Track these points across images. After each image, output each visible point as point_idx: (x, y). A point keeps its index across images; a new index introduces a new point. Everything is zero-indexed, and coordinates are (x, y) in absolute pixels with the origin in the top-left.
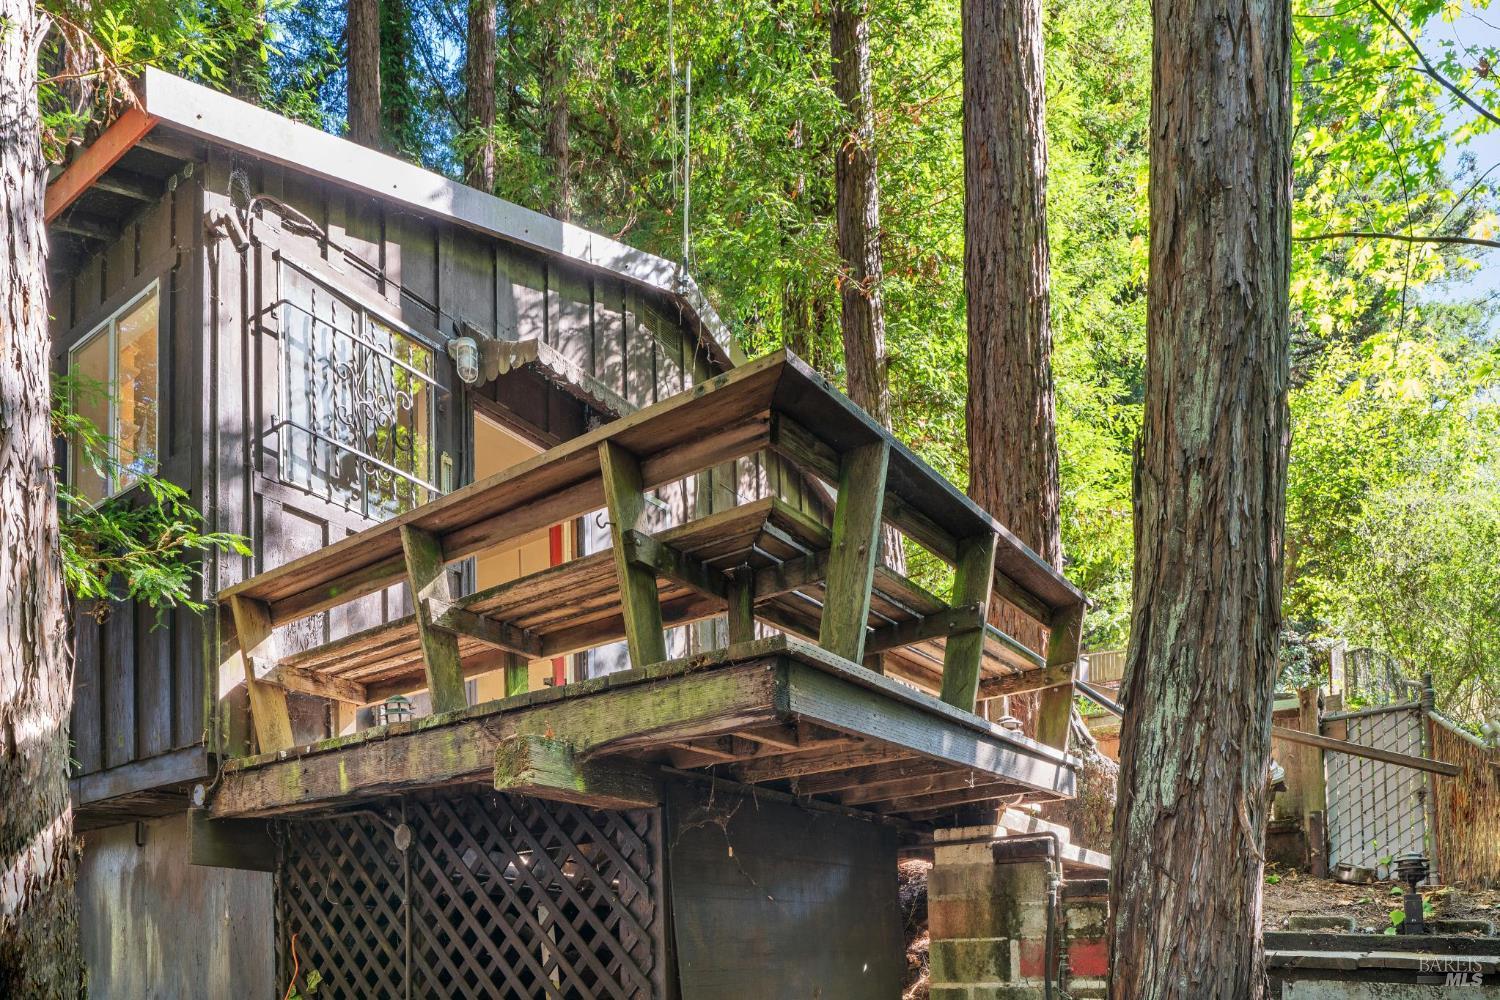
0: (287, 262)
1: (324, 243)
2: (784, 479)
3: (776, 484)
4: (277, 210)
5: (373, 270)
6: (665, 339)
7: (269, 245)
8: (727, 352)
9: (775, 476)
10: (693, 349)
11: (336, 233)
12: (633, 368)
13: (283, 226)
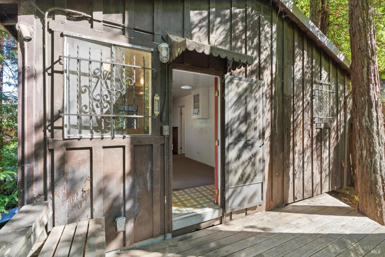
0: (67, 36)
1: (91, 21)
2: (314, 52)
3: (311, 54)
4: (63, 13)
5: (119, 25)
6: (265, 13)
7: (57, 30)
8: (291, 10)
9: (311, 52)
10: (277, 13)
11: (98, 15)
12: (249, 30)
13: (68, 19)
